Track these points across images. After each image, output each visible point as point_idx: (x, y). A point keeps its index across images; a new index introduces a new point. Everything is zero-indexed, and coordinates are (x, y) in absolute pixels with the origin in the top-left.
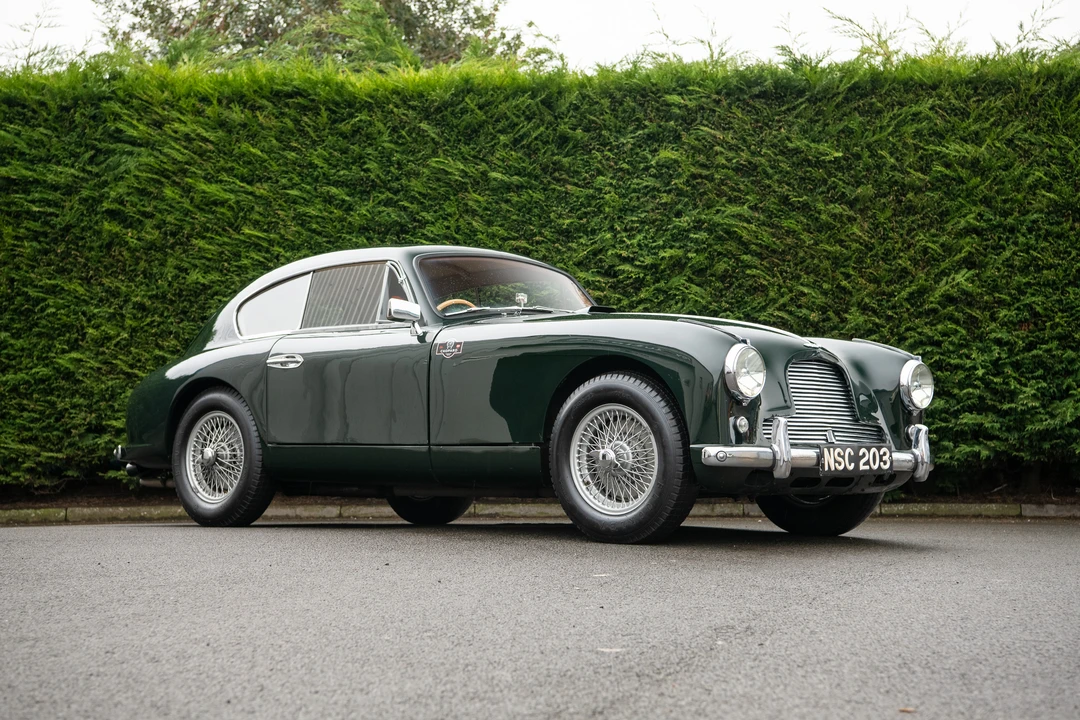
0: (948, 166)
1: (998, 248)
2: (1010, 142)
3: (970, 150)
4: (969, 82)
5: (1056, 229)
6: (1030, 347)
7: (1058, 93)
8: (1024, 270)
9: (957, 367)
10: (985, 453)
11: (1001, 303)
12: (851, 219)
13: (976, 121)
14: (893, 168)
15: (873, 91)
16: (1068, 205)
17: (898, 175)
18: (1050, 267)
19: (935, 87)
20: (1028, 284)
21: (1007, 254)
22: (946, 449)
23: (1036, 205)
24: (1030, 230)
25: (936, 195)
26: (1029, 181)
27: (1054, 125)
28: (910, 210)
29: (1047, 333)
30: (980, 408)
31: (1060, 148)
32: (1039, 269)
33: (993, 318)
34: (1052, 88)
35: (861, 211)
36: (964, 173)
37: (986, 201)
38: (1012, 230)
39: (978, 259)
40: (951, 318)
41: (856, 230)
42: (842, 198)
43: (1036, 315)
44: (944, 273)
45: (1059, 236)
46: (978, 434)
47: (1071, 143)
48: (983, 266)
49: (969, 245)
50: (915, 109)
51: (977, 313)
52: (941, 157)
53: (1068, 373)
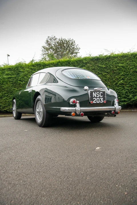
0: (119, 67)
1: (126, 77)
2: (127, 64)
3: (122, 65)
4: (122, 56)
5: (134, 74)
6: (131, 89)
7: (133, 57)
8: (130, 80)
9: (122, 93)
10: (126, 103)
11: (127, 84)
12: (107, 75)
13: (123, 61)
14: (112, 68)
15: (110, 58)
16: (135, 71)
17: (113, 69)
18: (133, 79)
19: (117, 57)
20: (130, 82)
21: (127, 78)
22: (121, 103)
23: (131, 71)
24: (130, 75)
25: (118, 71)
26: (130, 68)
27: (133, 61)
28: (115, 73)
29: (133, 88)
30: (125, 98)
31: (134, 64)
32: (132, 79)
33: (126, 86)
34: (132, 56)
35: (109, 74)
36: (121, 68)
37: (125, 71)
38: (128, 75)
39: (124, 79)
40: (121, 87)
41: (108, 76)
42: (106, 72)
43: (132, 85)
44: (119, 81)
45: (134, 75)
46: (125, 101)
47: (135, 63)
48: (125, 80)
49: (122, 77)
50: (115, 60)
51: (124, 86)
52: (118, 66)
53: (136, 93)
